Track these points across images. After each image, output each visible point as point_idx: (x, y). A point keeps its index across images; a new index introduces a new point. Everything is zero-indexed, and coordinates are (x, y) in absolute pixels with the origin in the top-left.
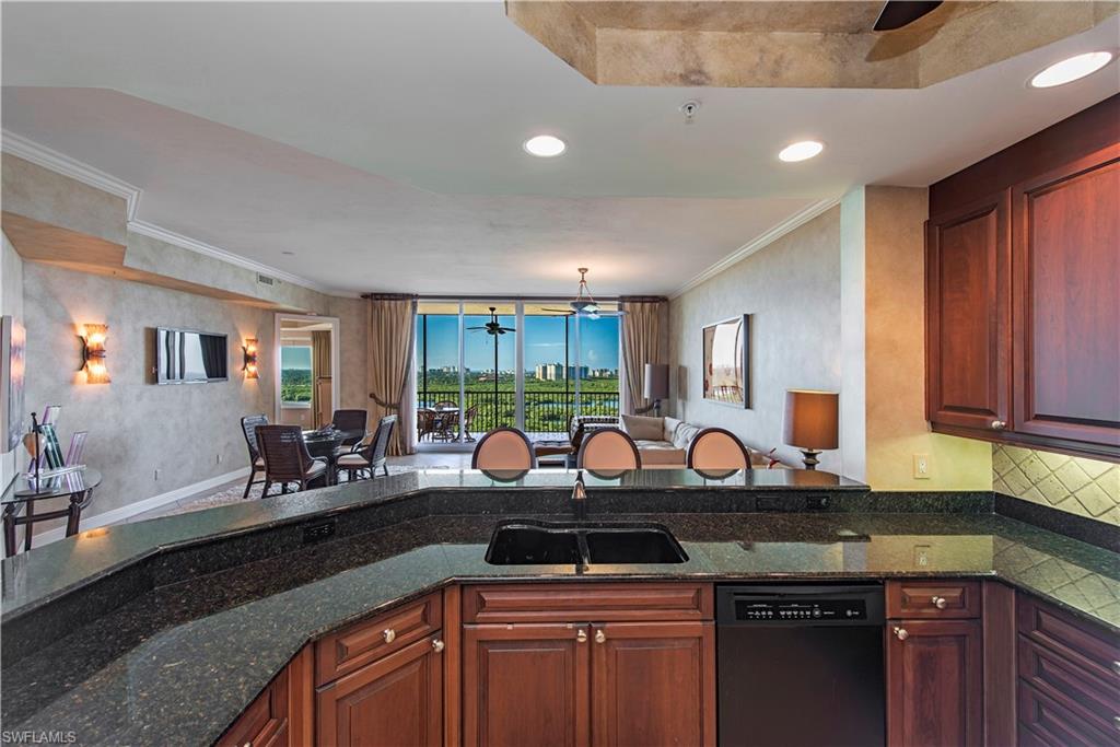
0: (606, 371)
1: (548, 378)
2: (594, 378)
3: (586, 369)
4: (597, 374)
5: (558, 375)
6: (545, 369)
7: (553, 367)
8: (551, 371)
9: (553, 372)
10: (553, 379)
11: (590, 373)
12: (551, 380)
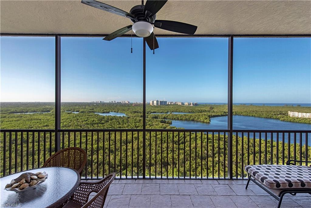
0: (172, 102)
1: (154, 105)
2: (168, 105)
3: (166, 102)
4: (170, 103)
5: (157, 104)
6: (153, 102)
7: (156, 101)
8: (155, 102)
9: (156, 103)
10: (156, 105)
11: (167, 103)
12: (155, 105)
